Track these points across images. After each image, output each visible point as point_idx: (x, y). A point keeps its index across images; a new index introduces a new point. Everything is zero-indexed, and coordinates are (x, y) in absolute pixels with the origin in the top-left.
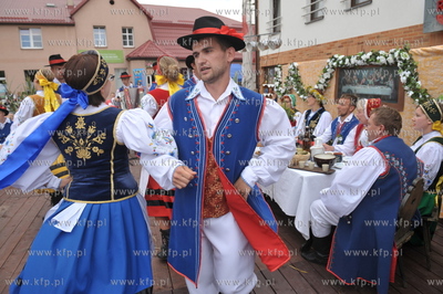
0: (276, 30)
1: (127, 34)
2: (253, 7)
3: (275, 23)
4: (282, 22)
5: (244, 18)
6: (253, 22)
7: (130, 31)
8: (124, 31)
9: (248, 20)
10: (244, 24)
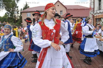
0: (100, 9)
1: (61, 12)
2: (93, 4)
3: (99, 7)
4: (102, 7)
5: (90, 6)
6: (93, 7)
7: (62, 11)
8: (60, 11)
9: (91, 7)
10: (90, 8)
